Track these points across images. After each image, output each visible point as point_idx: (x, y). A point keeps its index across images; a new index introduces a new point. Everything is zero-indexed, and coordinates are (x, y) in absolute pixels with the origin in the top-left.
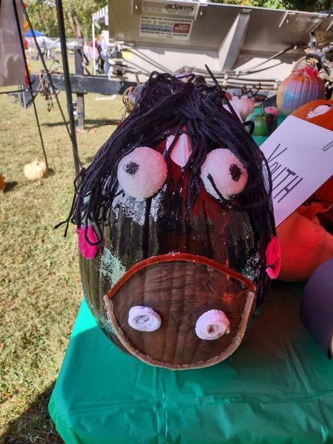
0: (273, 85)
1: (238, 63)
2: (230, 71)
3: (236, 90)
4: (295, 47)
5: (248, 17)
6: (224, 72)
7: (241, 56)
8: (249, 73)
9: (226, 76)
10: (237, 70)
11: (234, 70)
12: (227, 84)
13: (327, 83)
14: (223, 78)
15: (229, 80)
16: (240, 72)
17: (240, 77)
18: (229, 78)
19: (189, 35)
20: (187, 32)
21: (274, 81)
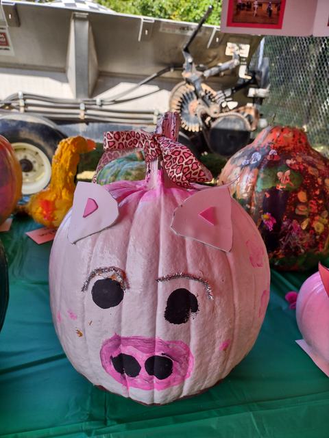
0: (152, 119)
1: (96, 89)
2: (88, 99)
3: (101, 124)
4: (172, 70)
5: (87, 25)
6: (79, 100)
7: (100, 80)
8: (116, 102)
9: (82, 107)
10: (98, 99)
11: (94, 99)
12: (86, 117)
13: (208, 119)
14: (78, 108)
15: (89, 112)
16: (102, 101)
17: (104, 107)
18: (86, 109)
19: (11, 47)
20: (7, 43)
21: (153, 113)
